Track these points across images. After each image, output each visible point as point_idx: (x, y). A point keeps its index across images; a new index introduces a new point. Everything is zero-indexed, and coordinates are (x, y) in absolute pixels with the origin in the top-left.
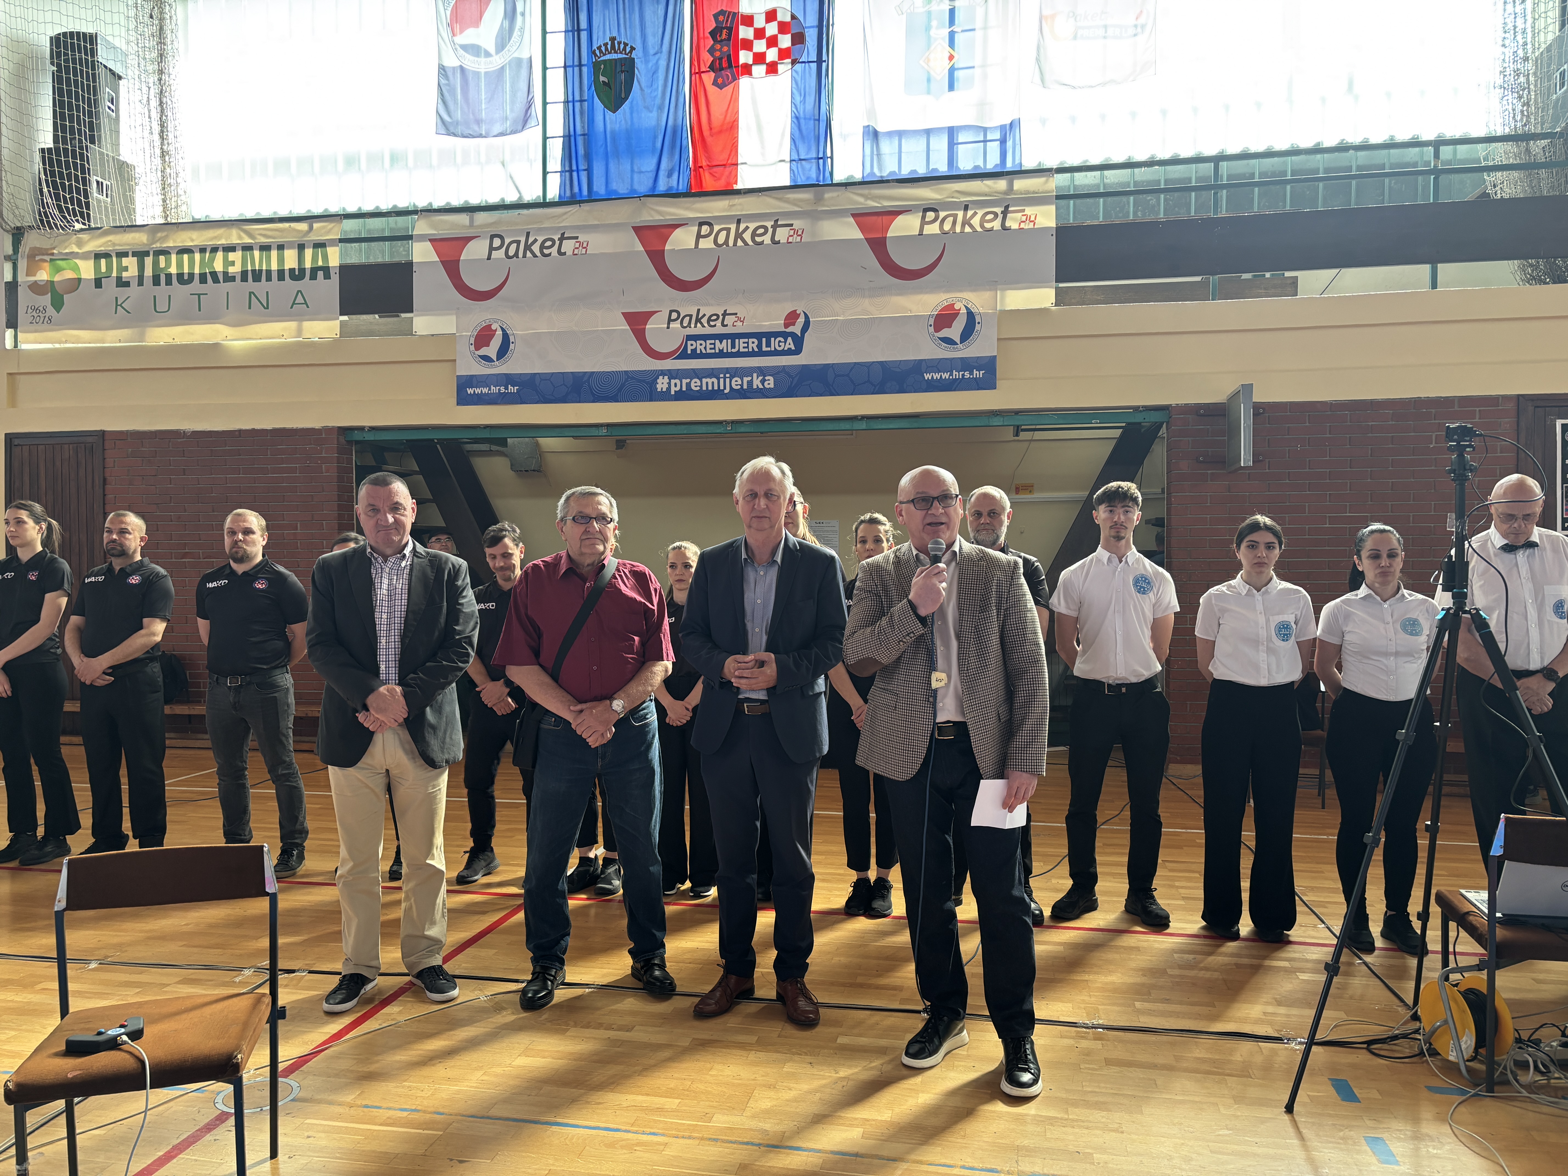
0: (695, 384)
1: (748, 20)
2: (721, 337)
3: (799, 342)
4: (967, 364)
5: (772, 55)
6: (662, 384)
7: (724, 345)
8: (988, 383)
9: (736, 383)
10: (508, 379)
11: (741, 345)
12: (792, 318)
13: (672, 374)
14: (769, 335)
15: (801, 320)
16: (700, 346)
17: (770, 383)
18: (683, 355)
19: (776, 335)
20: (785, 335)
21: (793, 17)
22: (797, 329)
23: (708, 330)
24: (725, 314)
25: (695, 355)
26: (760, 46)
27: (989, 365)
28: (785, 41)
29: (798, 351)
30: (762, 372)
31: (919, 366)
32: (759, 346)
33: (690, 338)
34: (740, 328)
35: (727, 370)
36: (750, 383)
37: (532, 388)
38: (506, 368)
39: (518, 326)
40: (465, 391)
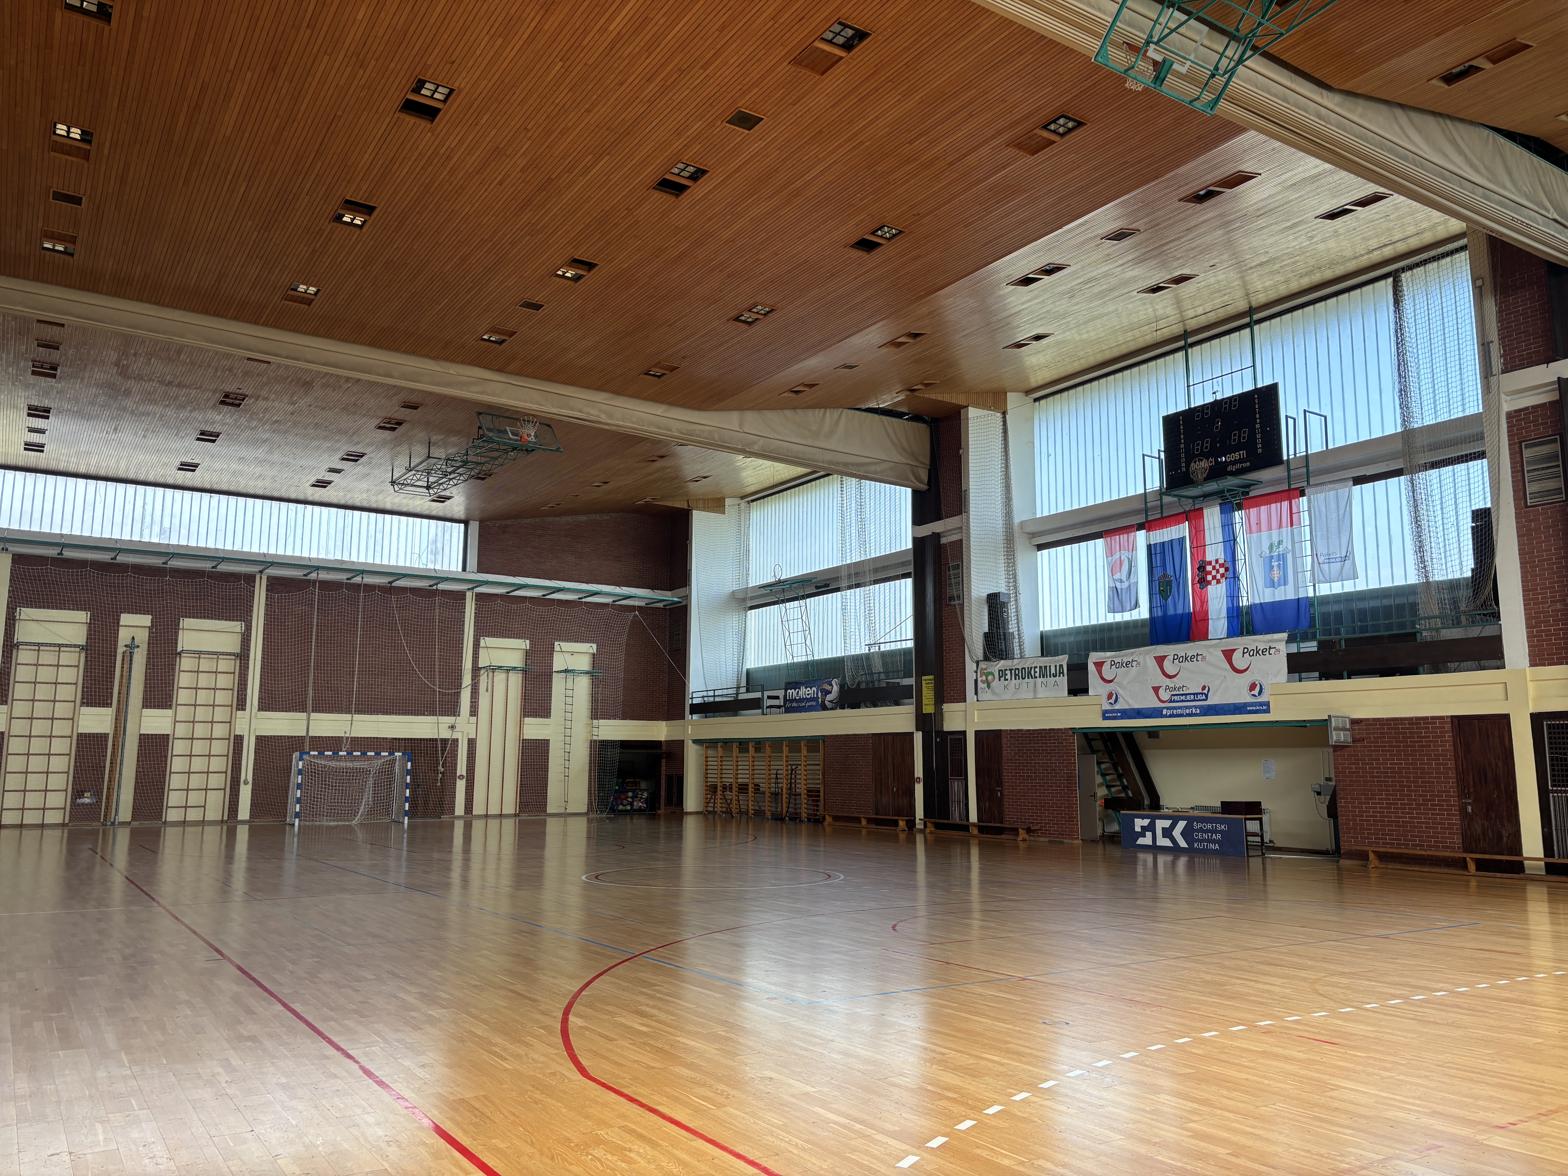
0: (1175, 712)
1: (1210, 563)
2: (1182, 695)
3: (1207, 696)
4: (1261, 704)
5: (1218, 577)
7: (1183, 698)
8: (1267, 711)
9: (1188, 711)
10: (1118, 711)
11: (1188, 697)
12: (1204, 688)
13: (1168, 708)
14: (1197, 694)
15: (1207, 689)
16: (1176, 698)
17: (1198, 712)
18: (1171, 701)
19: (1199, 694)
20: (1202, 694)
21: (1225, 561)
22: (1205, 691)
23: (1178, 693)
24: (1183, 686)
25: (1174, 701)
27: (1267, 704)
28: (1222, 570)
29: (1206, 699)
30: (1195, 707)
31: (1246, 705)
32: (1194, 698)
33: (1172, 695)
34: (1188, 692)
35: (1185, 707)
36: (1192, 711)
37: (1126, 714)
38: (1117, 707)
39: (1121, 692)
40: (1106, 714)
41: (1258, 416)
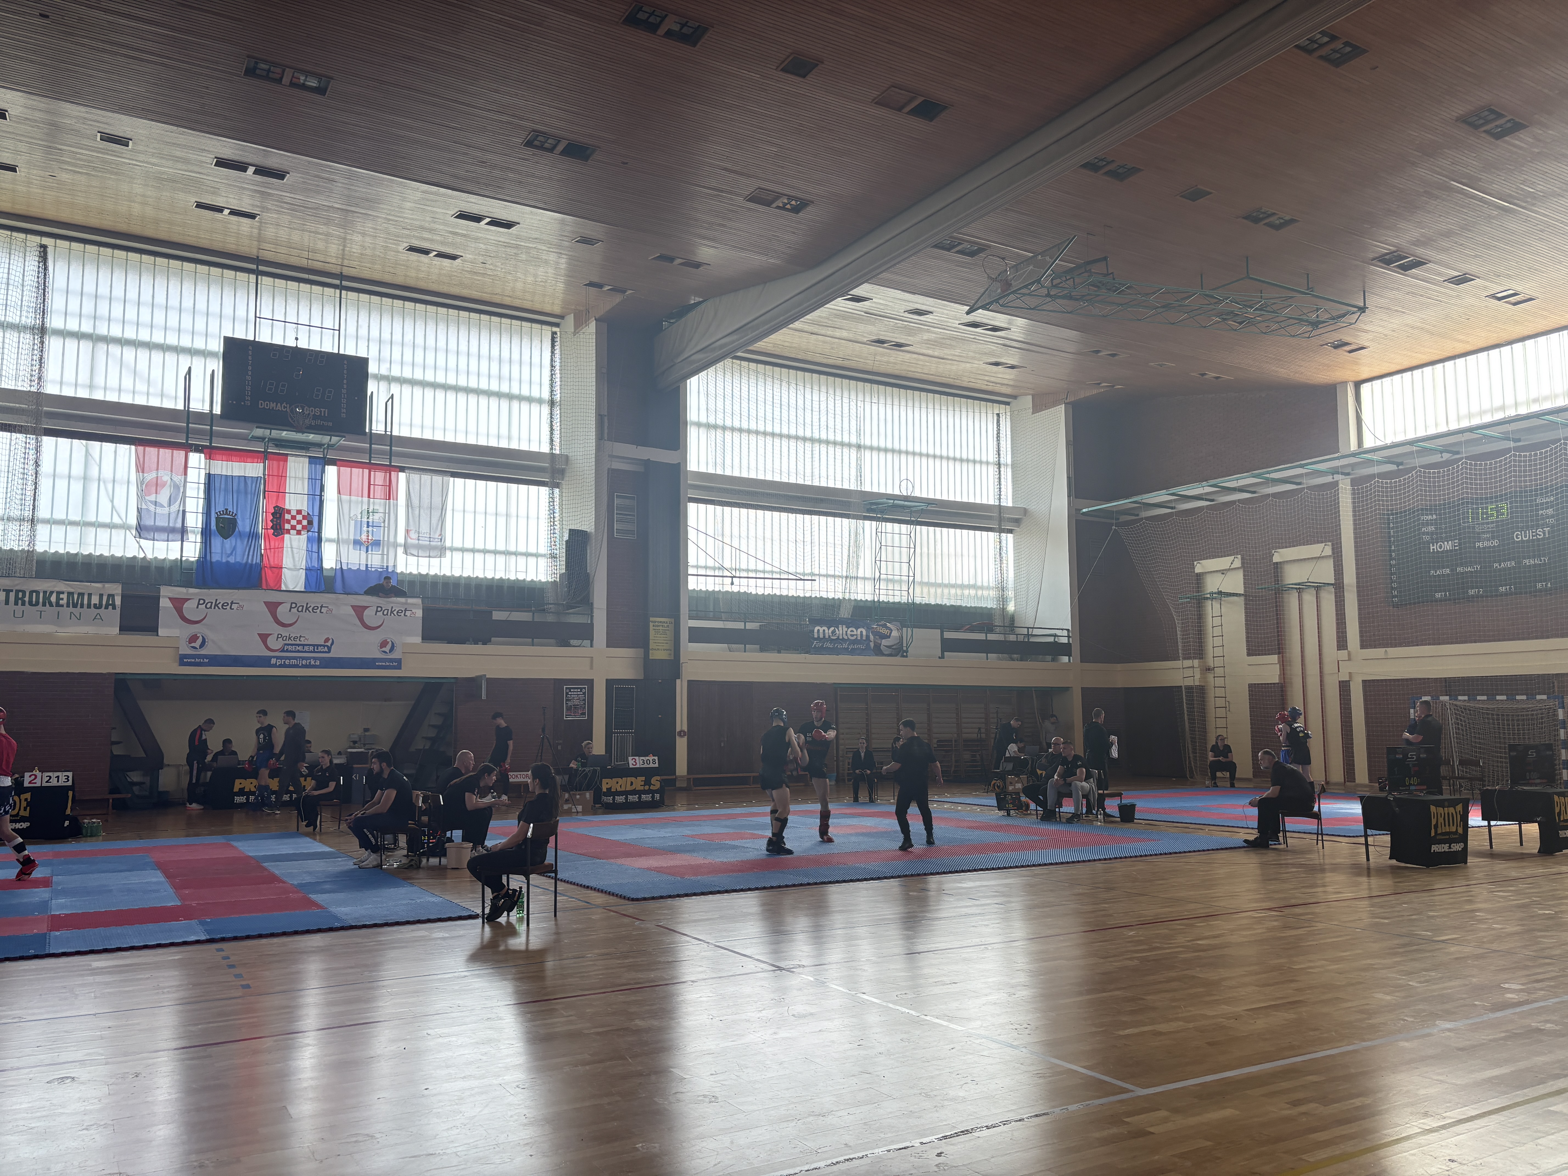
0: (287, 662)
1: (289, 512)
2: (299, 645)
3: (329, 649)
4: (391, 660)
5: (299, 527)
6: (273, 661)
7: (300, 648)
8: (399, 667)
9: (304, 662)
11: (306, 648)
12: (327, 640)
13: (277, 658)
14: (318, 646)
15: (330, 641)
16: (290, 648)
17: (318, 663)
18: (283, 651)
19: (321, 645)
20: (324, 646)
21: (308, 514)
22: (329, 644)
23: (293, 642)
24: (300, 637)
25: (287, 651)
26: (294, 522)
27: (399, 661)
28: (305, 523)
29: (329, 652)
30: (315, 659)
32: (314, 649)
33: (285, 644)
34: (306, 642)
35: (300, 657)
36: (310, 662)
37: (215, 660)
38: (203, 652)
39: (210, 635)
40: (183, 660)
41: (345, 381)
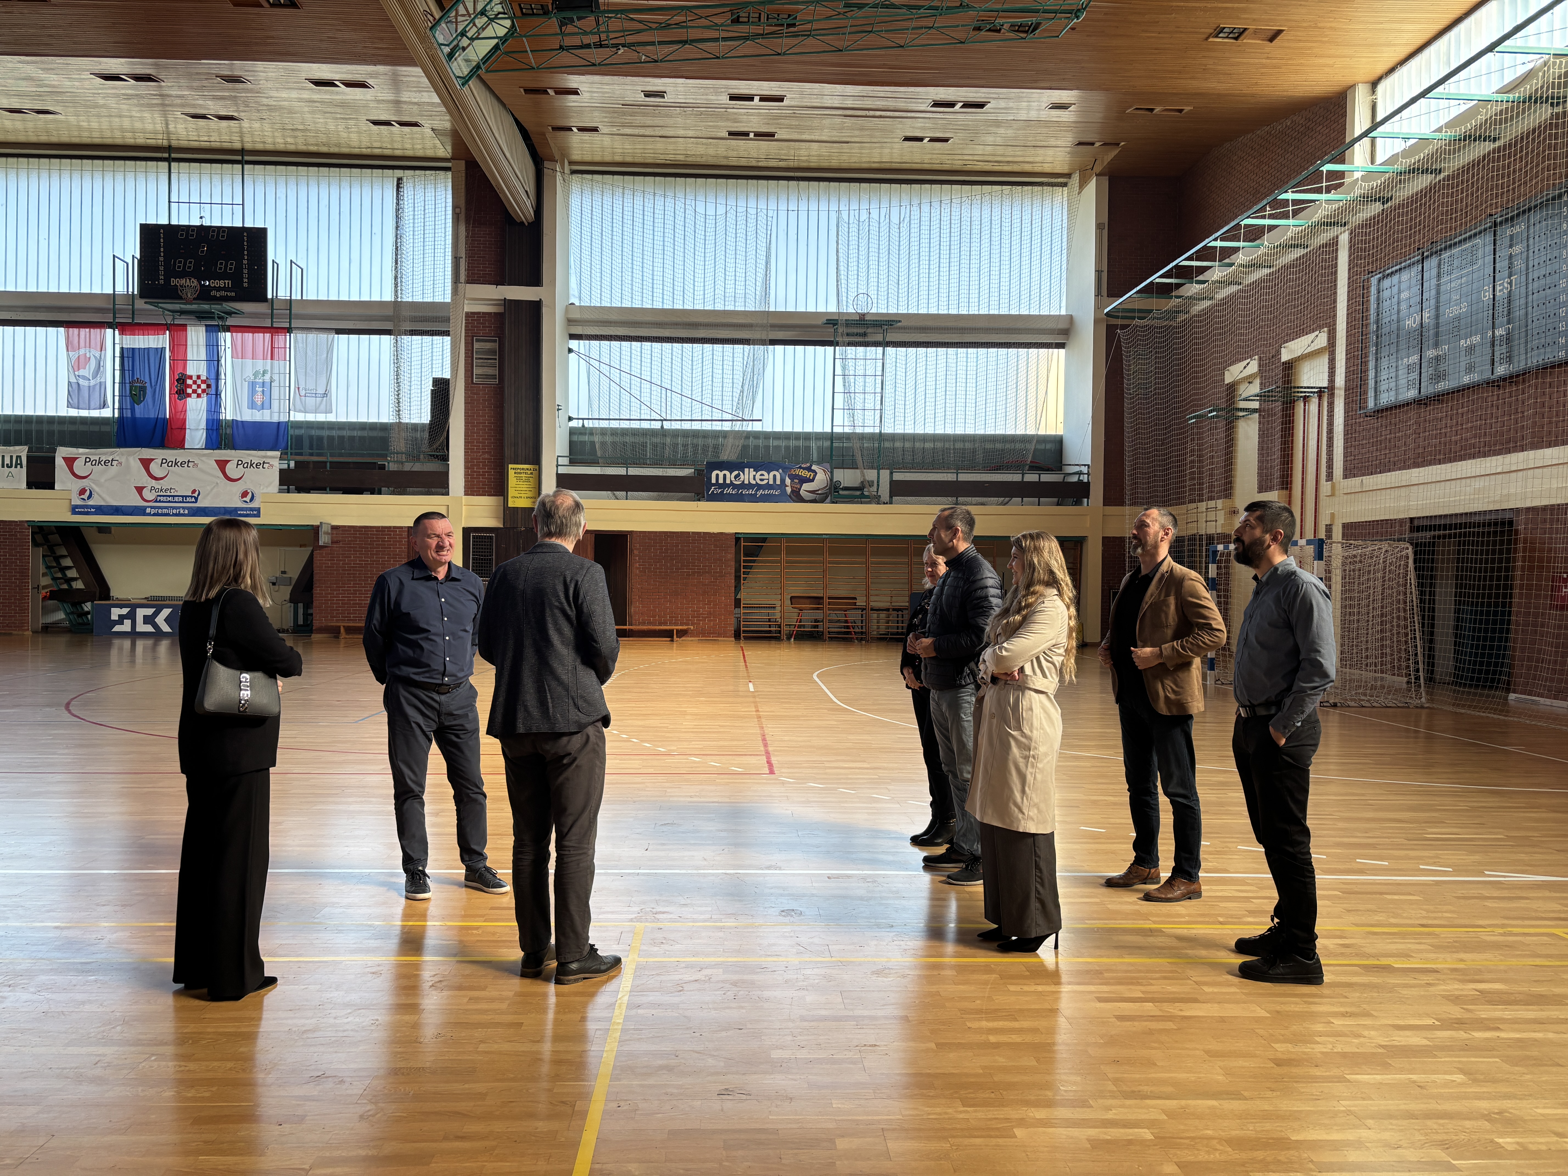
0: (160, 511)
1: (191, 377)
2: (169, 496)
3: (196, 499)
5: (199, 391)
6: (148, 510)
7: (170, 499)
9: (174, 511)
10: (92, 507)
11: (176, 499)
12: (194, 491)
13: (152, 507)
14: (186, 497)
15: (197, 493)
16: (162, 499)
17: (186, 512)
18: (156, 501)
19: (188, 496)
20: (192, 497)
21: (207, 378)
22: (196, 495)
23: (165, 494)
24: (171, 489)
25: (160, 501)
26: (195, 387)
27: (258, 510)
28: (204, 386)
29: (196, 502)
30: (184, 508)
31: (236, 509)
32: (183, 500)
33: (158, 496)
34: (176, 494)
35: (171, 507)
36: (179, 511)
37: (100, 510)
38: (90, 503)
39: (96, 488)
40: (74, 510)
41: (246, 253)
